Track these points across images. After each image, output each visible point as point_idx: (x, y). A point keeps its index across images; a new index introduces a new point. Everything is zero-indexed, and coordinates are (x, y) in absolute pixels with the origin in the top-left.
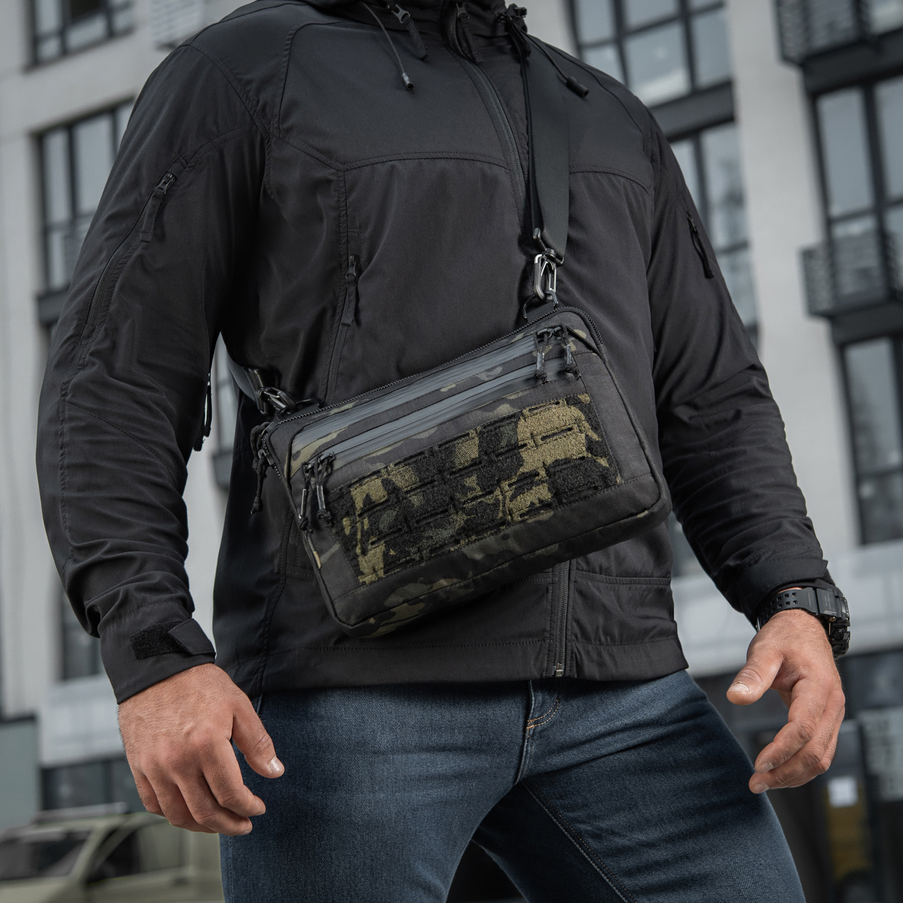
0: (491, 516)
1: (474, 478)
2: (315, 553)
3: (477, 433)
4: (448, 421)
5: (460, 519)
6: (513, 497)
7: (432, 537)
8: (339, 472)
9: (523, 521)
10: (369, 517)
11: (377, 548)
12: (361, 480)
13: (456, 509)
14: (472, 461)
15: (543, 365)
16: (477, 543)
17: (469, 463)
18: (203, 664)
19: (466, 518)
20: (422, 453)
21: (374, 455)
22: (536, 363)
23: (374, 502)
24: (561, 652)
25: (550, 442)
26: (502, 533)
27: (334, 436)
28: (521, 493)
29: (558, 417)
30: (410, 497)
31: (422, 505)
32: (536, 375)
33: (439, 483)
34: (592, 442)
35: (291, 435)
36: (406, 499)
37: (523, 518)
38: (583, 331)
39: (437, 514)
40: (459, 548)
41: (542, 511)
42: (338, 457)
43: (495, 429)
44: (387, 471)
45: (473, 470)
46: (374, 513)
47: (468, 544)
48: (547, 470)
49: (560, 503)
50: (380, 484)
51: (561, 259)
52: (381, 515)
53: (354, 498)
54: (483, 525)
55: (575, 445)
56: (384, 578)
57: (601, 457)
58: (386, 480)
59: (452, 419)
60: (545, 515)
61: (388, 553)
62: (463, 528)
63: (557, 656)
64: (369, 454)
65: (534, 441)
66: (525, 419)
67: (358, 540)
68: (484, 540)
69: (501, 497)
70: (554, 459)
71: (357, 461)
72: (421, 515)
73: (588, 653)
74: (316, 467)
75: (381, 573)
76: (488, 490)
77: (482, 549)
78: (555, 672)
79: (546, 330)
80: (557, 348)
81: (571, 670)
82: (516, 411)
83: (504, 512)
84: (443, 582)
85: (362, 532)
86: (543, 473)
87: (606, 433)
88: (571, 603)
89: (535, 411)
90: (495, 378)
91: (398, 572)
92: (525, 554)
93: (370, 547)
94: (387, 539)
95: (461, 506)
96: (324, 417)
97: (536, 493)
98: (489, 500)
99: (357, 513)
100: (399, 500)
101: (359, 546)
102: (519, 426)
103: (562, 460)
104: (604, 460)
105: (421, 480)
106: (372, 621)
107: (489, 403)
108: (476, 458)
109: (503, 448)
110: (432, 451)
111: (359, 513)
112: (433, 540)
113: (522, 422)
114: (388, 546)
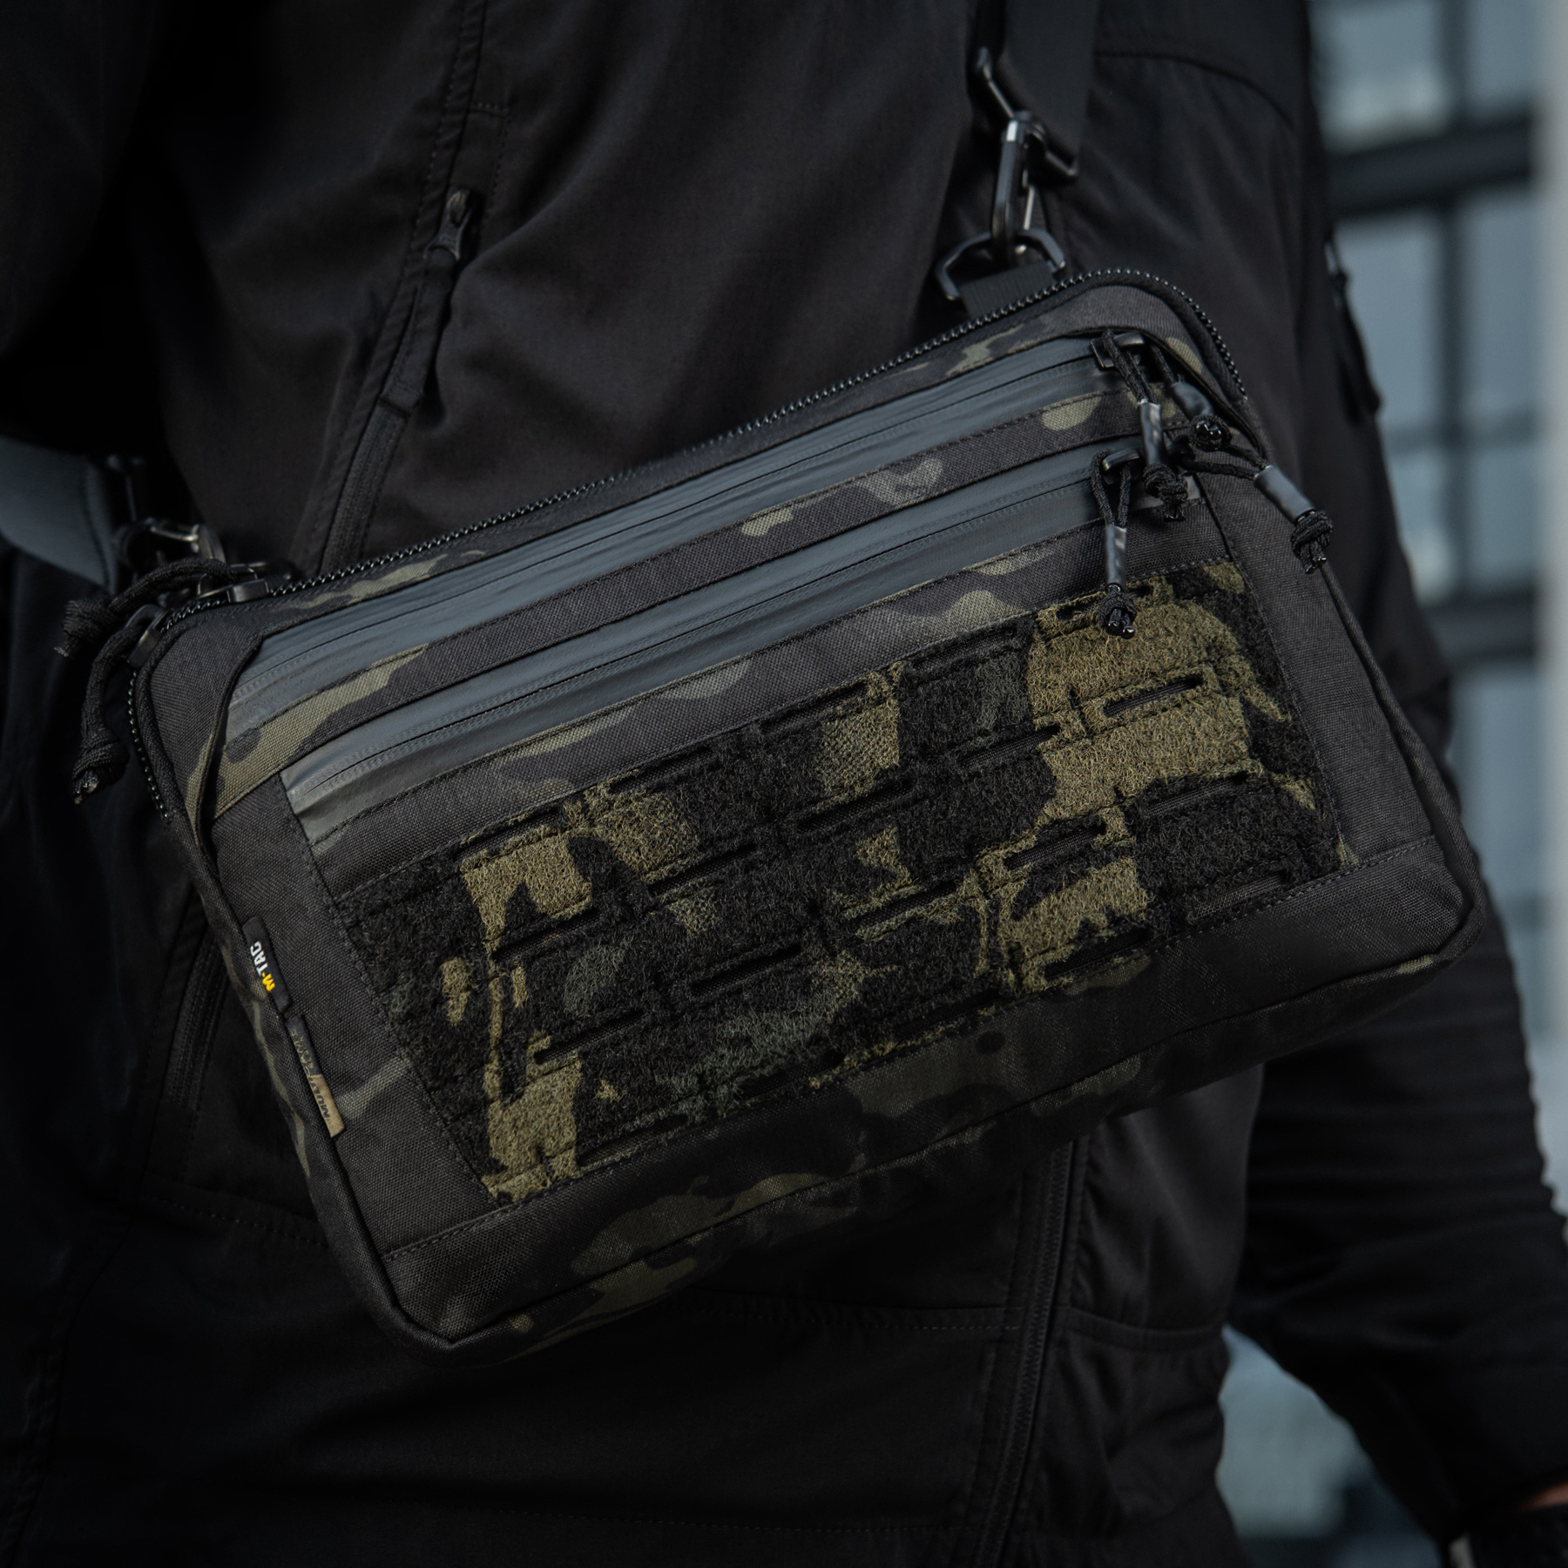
0: (949, 969)
1: (889, 836)
2: (316, 1080)
3: (890, 682)
4: (787, 643)
5: (843, 979)
6: (1023, 905)
7: (748, 1040)
9: (1055, 992)
10: (528, 964)
11: (556, 1075)
12: (493, 837)
13: (828, 945)
14: (877, 778)
16: (899, 1064)
17: (871, 784)
19: (863, 973)
20: (703, 750)
21: (534, 751)
23: (545, 915)
25: (1134, 719)
27: (379, 679)
28: (1050, 888)
30: (670, 902)
31: (710, 930)
33: (768, 854)
34: (1264, 724)
35: (225, 674)
36: (654, 908)
39: (763, 961)
40: (836, 1078)
43: (956, 669)
44: (585, 810)
45: (884, 812)
46: (546, 953)
47: (867, 1066)
48: (1130, 815)
49: (1177, 925)
50: (564, 853)
52: (569, 962)
53: (475, 897)
54: (923, 1000)
55: (1212, 733)
56: (577, 1180)
57: (1295, 775)
58: (585, 840)
59: (799, 638)
60: (1124, 970)
61: (592, 1093)
62: (854, 1008)
64: (516, 749)
65: (1082, 715)
66: (1047, 640)
67: (493, 1042)
68: (923, 1052)
69: (982, 905)
70: (1150, 779)
71: (473, 772)
72: (709, 965)
75: (564, 1164)
76: (936, 879)
77: (912, 1083)
82: (1014, 612)
83: (993, 955)
84: (772, 1187)
85: (505, 1016)
86: (1117, 825)
87: (1301, 694)
89: (1079, 616)
90: (929, 500)
91: (623, 1160)
92: (1037, 1098)
94: (594, 1043)
95: (847, 934)
97: (1099, 891)
98: (943, 912)
99: (490, 947)
100: (631, 913)
101: (494, 1065)
102: (1031, 663)
103: (1174, 782)
104: (1302, 787)
105: (708, 843)
106: (521, 1324)
107: (923, 587)
108: (893, 769)
109: (984, 733)
110: (739, 744)
111: (495, 949)
112: (754, 1048)
113: (1038, 651)
114: (593, 1068)
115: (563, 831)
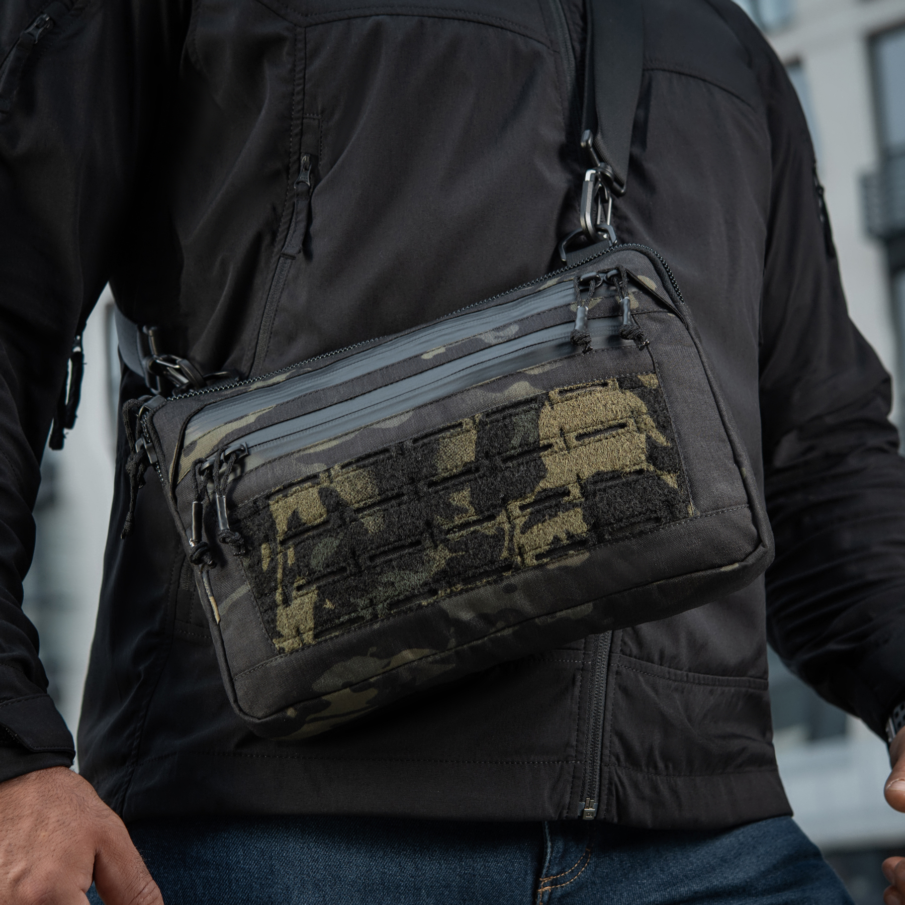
0: (489, 555)
1: (466, 493)
2: (211, 599)
3: (474, 422)
4: (431, 403)
5: (440, 557)
6: (526, 528)
7: (393, 584)
8: (253, 475)
9: (540, 567)
10: (296, 546)
11: (305, 597)
12: (287, 488)
13: (434, 542)
14: (464, 466)
15: (586, 325)
16: (465, 596)
17: (459, 469)
18: (51, 767)
19: (449, 555)
20: (385, 450)
21: (312, 451)
22: (574, 321)
23: (305, 524)
24: (592, 781)
25: (589, 443)
26: (505, 583)
27: (251, 419)
28: (539, 521)
29: (605, 406)
30: (363, 518)
31: (380, 531)
32: (573, 338)
33: (410, 499)
34: (656, 447)
35: (185, 417)
36: (355, 520)
37: (540, 562)
38: (651, 278)
39: (403, 547)
40: (435, 601)
41: (571, 552)
42: (253, 451)
43: (504, 418)
44: (329, 476)
45: (465, 481)
46: (303, 541)
47: (449, 596)
48: (583, 488)
49: (601, 540)
50: (316, 495)
51: (622, 186)
52: (314, 545)
53: (274, 516)
54: (476, 568)
55: (628, 451)
56: (314, 646)
57: (669, 472)
58: (327, 489)
59: (437, 401)
60: (576, 559)
61: (322, 605)
62: (444, 571)
63: (587, 787)
64: (304, 450)
65: (565, 440)
66: (552, 405)
67: (279, 581)
68: (476, 591)
69: (507, 527)
70: (594, 471)
71: (283, 460)
72: (378, 548)
73: (635, 785)
74: (216, 466)
75: (308, 637)
76: (486, 513)
77: (471, 605)
78: (583, 811)
79: (593, 274)
80: (609, 303)
81: (607, 810)
82: (538, 392)
83: (510, 550)
84: (408, 655)
85: (284, 569)
86: (575, 491)
87: (679, 434)
88: (610, 707)
89: (569, 394)
90: (507, 341)
91: (336, 637)
92: (538, 617)
93: (294, 593)
94: (322, 583)
95: (443, 537)
96: (240, 393)
97: (563, 523)
99: (279, 538)
100: (344, 523)
101: (280, 590)
102: (542, 415)
103: (607, 473)
104: (672, 477)
105: (382, 492)
106: (291, 712)
107: (497, 379)
108: (471, 462)
109: (514, 448)
110: (402, 449)
111: (281, 540)
112: (395, 587)
113: (547, 409)
114: (323, 593)
115: (317, 485)
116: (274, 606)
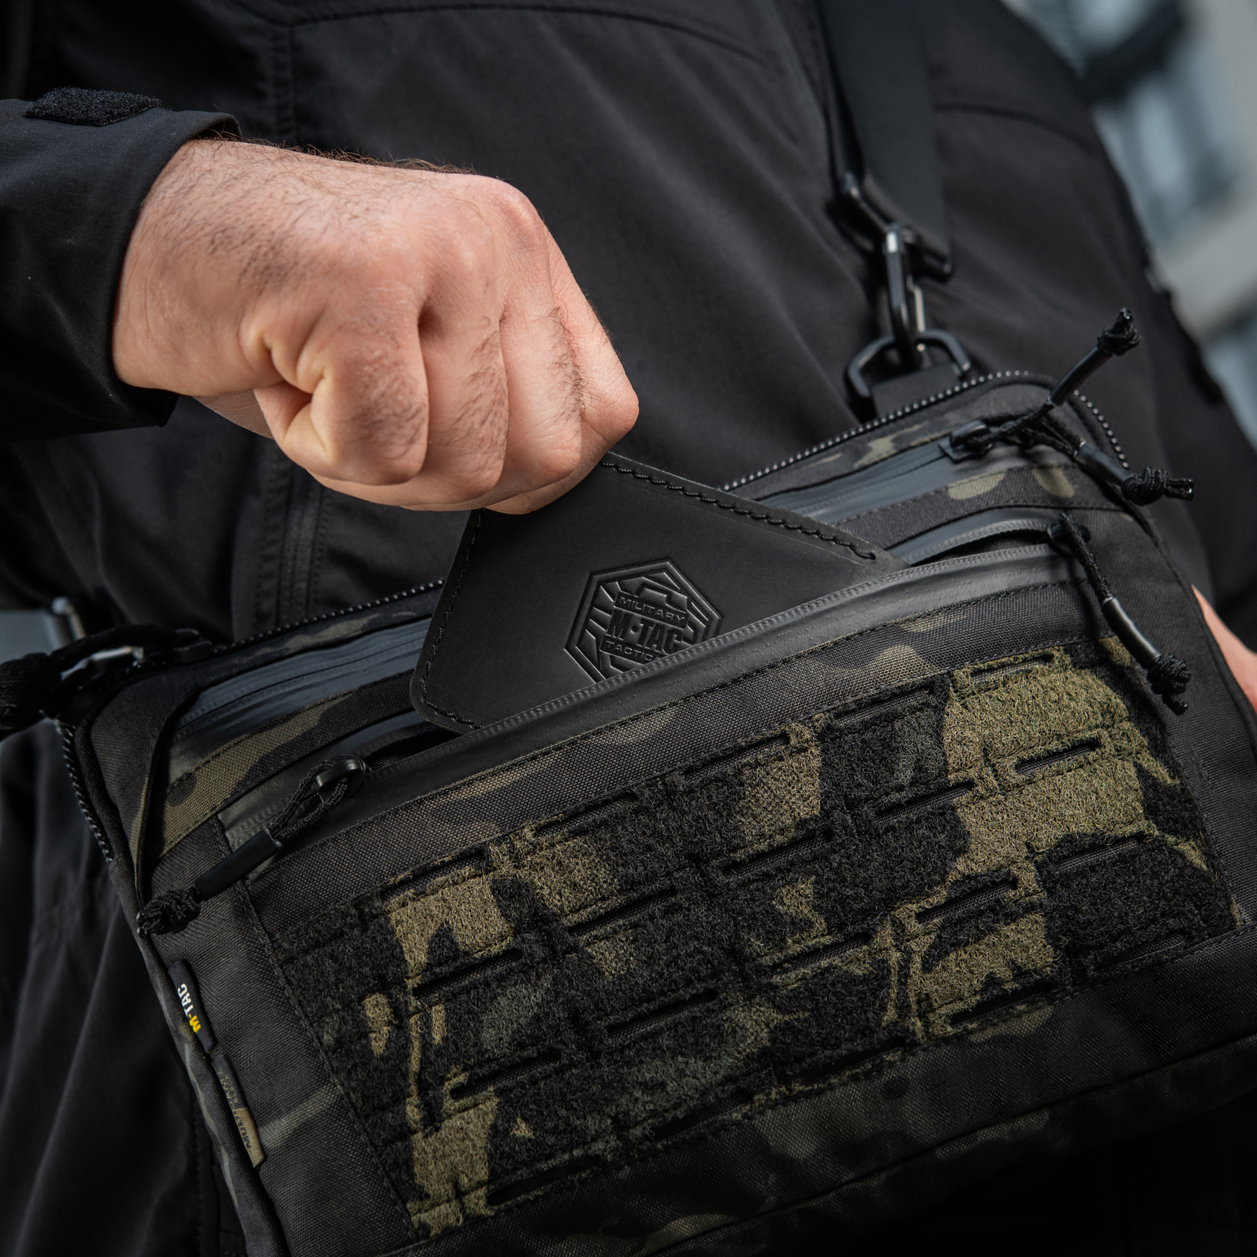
0: (860, 1018)
1: (805, 886)
3: (813, 732)
4: (713, 690)
5: (756, 1024)
6: (933, 958)
7: (663, 1085)
9: (957, 1037)
10: (448, 1002)
11: (471, 1111)
12: (419, 879)
13: (744, 990)
14: (797, 828)
17: (790, 834)
19: (777, 1017)
20: (628, 796)
21: (461, 793)
23: (467, 954)
25: (1044, 777)
26: (889, 1075)
27: (308, 721)
28: (958, 943)
30: (588, 944)
31: (629, 972)
33: (689, 899)
34: (1155, 788)
36: (574, 948)
37: (960, 1028)
39: (679, 1005)
40: (745, 1117)
41: (1021, 1007)
44: (510, 853)
45: (803, 861)
46: (467, 990)
47: (775, 1106)
48: (1042, 870)
49: (1078, 980)
50: (488, 894)
52: (489, 1000)
53: (399, 934)
54: (832, 1045)
55: (1112, 794)
56: (489, 1220)
57: (1185, 837)
58: (509, 881)
59: (725, 686)
60: (1028, 1020)
61: (507, 1130)
62: (767, 1055)
64: (445, 793)
65: (994, 771)
66: (963, 699)
67: (413, 1076)
68: (830, 1095)
69: (893, 956)
70: (1060, 834)
71: (404, 814)
72: (627, 1008)
75: (479, 1201)
76: (851, 929)
82: (931, 672)
83: (903, 1009)
84: (682, 1226)
85: (424, 1051)
86: (1028, 878)
89: (991, 677)
92: (942, 1143)
94: (507, 1082)
95: (762, 980)
97: (1007, 946)
98: (855, 963)
99: (411, 984)
100: (552, 954)
101: (415, 1098)
102: (947, 720)
103: (1084, 837)
104: (1193, 848)
105: (630, 884)
108: (815, 819)
109: (900, 788)
110: (663, 790)
111: (416, 986)
112: (667, 1092)
113: (954, 708)
114: (510, 1107)
115: (487, 872)
116: (405, 1132)
